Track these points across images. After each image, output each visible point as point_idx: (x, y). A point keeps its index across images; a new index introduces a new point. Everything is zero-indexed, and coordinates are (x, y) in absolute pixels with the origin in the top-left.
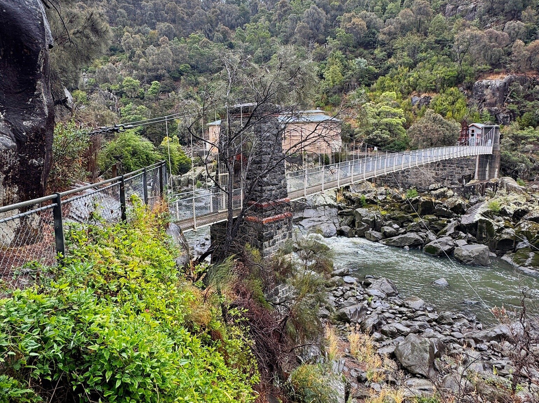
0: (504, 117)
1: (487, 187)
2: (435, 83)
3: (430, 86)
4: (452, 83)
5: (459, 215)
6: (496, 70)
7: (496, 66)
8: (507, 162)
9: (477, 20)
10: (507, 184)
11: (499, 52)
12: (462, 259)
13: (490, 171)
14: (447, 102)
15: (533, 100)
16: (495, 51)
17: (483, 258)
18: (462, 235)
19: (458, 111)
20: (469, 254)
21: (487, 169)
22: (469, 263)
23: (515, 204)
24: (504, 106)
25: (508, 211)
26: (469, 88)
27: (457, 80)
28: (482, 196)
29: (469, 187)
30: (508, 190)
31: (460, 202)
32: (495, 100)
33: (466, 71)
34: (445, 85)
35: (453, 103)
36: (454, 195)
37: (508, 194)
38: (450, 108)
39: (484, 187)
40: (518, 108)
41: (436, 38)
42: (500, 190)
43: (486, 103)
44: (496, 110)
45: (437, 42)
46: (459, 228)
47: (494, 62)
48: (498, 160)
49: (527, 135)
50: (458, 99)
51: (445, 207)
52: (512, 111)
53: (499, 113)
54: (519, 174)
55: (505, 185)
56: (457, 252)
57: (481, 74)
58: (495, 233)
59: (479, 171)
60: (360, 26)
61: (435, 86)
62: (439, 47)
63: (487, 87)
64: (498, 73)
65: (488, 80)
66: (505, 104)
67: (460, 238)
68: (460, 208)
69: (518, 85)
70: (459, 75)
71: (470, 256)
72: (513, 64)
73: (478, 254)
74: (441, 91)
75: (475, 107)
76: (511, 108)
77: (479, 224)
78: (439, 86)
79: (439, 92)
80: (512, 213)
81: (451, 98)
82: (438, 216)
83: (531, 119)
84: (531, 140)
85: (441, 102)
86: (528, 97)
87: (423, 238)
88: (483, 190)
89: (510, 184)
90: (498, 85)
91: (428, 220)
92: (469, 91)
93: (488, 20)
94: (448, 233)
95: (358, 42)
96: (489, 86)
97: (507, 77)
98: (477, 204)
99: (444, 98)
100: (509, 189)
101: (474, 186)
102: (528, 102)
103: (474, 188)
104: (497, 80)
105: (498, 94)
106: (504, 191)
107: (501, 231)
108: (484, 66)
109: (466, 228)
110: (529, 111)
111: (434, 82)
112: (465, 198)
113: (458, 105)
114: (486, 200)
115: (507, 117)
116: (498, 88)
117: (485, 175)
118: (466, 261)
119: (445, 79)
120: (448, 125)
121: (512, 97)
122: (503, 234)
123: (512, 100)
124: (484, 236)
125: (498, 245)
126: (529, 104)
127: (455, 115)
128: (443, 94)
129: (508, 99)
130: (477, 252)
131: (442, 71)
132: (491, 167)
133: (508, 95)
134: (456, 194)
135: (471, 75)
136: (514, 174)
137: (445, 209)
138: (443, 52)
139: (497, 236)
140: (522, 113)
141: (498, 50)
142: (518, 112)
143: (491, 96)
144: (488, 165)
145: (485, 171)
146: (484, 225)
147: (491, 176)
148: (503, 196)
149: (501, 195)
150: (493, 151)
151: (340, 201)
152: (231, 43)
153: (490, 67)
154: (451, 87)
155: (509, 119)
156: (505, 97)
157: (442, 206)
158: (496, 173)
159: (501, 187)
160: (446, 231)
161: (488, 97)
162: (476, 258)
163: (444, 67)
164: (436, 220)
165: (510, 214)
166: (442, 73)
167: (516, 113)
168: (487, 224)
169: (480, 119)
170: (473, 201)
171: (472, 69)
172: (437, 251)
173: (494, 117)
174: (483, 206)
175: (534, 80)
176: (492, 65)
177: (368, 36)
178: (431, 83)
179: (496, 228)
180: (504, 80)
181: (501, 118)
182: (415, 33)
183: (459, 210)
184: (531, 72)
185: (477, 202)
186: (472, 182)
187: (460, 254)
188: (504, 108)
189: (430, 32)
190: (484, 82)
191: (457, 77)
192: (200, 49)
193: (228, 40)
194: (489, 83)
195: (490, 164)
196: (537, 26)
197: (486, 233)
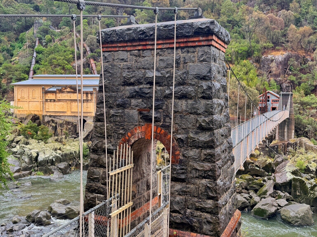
0: (286, 86)
1: (288, 147)
2: (231, 55)
3: (227, 58)
4: (243, 56)
5: (270, 174)
6: (277, 47)
7: (276, 44)
8: (299, 124)
9: (257, 7)
10: (305, 144)
11: (279, 33)
12: (290, 220)
13: (288, 132)
14: (242, 72)
15: (306, 74)
16: (275, 32)
17: (308, 218)
18: (281, 194)
19: (252, 80)
20: (296, 215)
21: (286, 130)
22: (297, 224)
23: (314, 161)
24: (285, 77)
25: (311, 168)
26: (258, 61)
27: (248, 54)
28: (285, 155)
29: (273, 147)
30: (306, 149)
31: (270, 162)
32: (279, 72)
33: (254, 47)
34: (239, 58)
35: (247, 73)
36: (260, 155)
37: (306, 153)
38: (245, 77)
39: (286, 146)
40: (297, 79)
41: (228, 19)
42: (299, 149)
43: (272, 74)
44: (280, 80)
45: (229, 22)
46: (276, 187)
47: (275, 41)
48: (293, 122)
49: (311, 102)
50: (250, 70)
51: (257, 166)
52: (292, 82)
53: (282, 83)
54: (309, 134)
55: (303, 145)
56: (284, 214)
57: (265, 50)
58: (309, 191)
59: (279, 132)
60: (164, 2)
61: (231, 58)
62: (230, 26)
63: (272, 61)
64: (278, 50)
65: (272, 56)
66: (286, 75)
67: (280, 197)
68: (270, 167)
69: (294, 60)
70: (249, 50)
71: (297, 217)
72: (289, 44)
73: (303, 214)
74: (236, 62)
75: (265, 77)
76: (292, 79)
77: (293, 183)
78: (234, 58)
79: (234, 64)
80: (315, 170)
81: (245, 69)
82: (252, 175)
83: (307, 89)
84: (314, 106)
85: (237, 72)
86: (302, 71)
87: (248, 200)
88: (285, 150)
89: (307, 144)
90: (280, 59)
91: (246, 179)
92: (257, 63)
93: (265, 8)
94: (268, 193)
95: (162, 17)
96: (273, 60)
97: (286, 54)
98: (283, 163)
99: (239, 69)
100: (308, 149)
101: (277, 146)
102: (303, 75)
103: (277, 148)
104: (279, 56)
105: (281, 67)
106: (303, 150)
107: (314, 188)
108: (268, 44)
109: (281, 187)
110: (305, 82)
111: (229, 55)
112: (270, 156)
113: (251, 75)
114: (289, 159)
115: (289, 86)
116: (280, 62)
117: (284, 136)
118: (294, 222)
119: (238, 53)
120: (250, 91)
121: (290, 70)
122: (315, 191)
123: (290, 73)
124: (298, 194)
125: (313, 202)
126: (304, 76)
127: (250, 84)
128: (237, 65)
129: (288, 72)
130: (302, 212)
131: (235, 46)
132: (289, 129)
133: (288, 69)
134: (262, 153)
135: (258, 50)
136: (305, 134)
137: (258, 169)
138: (234, 31)
139: (311, 194)
140: (300, 84)
141: (278, 31)
142: (296, 82)
143: (276, 69)
144: (286, 127)
145: (284, 132)
146: (298, 184)
147: (289, 137)
148: (302, 154)
149: (301, 153)
150: (290, 115)
151: (160, 164)
152: (37, 6)
153: (273, 45)
154: (243, 60)
155: (290, 88)
156: (285, 70)
157: (254, 165)
158: (293, 134)
159: (300, 147)
160: (266, 191)
161: (274, 69)
162: (302, 218)
163: (236, 43)
164: (252, 180)
165: (313, 171)
166: (235, 48)
167: (295, 83)
168: (300, 183)
169: (269, 88)
170: (279, 160)
171: (259, 46)
172: (265, 213)
173: (279, 86)
174: (288, 164)
175: (304, 58)
176: (273, 43)
177: (171, 13)
178: (228, 55)
179: (309, 186)
180: (284, 56)
181: (284, 87)
182: (210, 13)
183: (269, 169)
184: (301, 51)
185: (283, 161)
186: (274, 142)
187: (288, 216)
188: (285, 78)
189: (222, 13)
190: (270, 57)
191: (247, 52)
192: (3, 7)
193: (33, 3)
194: (273, 58)
195: (288, 126)
196: (301, 16)
197: (300, 191)
